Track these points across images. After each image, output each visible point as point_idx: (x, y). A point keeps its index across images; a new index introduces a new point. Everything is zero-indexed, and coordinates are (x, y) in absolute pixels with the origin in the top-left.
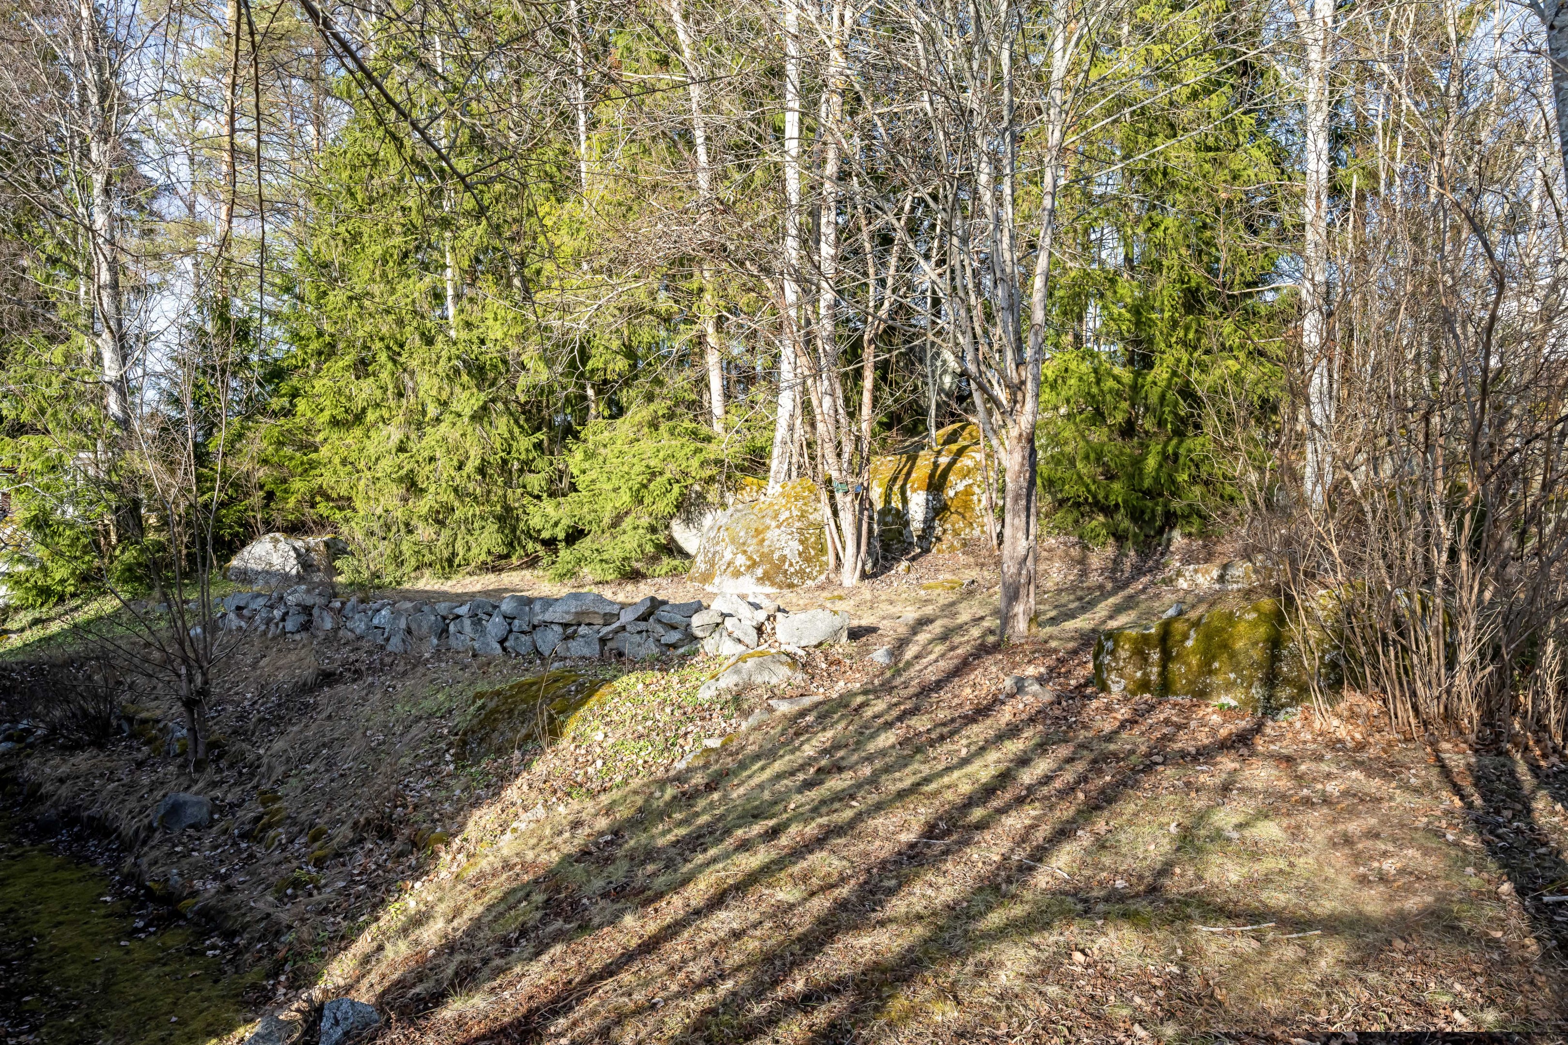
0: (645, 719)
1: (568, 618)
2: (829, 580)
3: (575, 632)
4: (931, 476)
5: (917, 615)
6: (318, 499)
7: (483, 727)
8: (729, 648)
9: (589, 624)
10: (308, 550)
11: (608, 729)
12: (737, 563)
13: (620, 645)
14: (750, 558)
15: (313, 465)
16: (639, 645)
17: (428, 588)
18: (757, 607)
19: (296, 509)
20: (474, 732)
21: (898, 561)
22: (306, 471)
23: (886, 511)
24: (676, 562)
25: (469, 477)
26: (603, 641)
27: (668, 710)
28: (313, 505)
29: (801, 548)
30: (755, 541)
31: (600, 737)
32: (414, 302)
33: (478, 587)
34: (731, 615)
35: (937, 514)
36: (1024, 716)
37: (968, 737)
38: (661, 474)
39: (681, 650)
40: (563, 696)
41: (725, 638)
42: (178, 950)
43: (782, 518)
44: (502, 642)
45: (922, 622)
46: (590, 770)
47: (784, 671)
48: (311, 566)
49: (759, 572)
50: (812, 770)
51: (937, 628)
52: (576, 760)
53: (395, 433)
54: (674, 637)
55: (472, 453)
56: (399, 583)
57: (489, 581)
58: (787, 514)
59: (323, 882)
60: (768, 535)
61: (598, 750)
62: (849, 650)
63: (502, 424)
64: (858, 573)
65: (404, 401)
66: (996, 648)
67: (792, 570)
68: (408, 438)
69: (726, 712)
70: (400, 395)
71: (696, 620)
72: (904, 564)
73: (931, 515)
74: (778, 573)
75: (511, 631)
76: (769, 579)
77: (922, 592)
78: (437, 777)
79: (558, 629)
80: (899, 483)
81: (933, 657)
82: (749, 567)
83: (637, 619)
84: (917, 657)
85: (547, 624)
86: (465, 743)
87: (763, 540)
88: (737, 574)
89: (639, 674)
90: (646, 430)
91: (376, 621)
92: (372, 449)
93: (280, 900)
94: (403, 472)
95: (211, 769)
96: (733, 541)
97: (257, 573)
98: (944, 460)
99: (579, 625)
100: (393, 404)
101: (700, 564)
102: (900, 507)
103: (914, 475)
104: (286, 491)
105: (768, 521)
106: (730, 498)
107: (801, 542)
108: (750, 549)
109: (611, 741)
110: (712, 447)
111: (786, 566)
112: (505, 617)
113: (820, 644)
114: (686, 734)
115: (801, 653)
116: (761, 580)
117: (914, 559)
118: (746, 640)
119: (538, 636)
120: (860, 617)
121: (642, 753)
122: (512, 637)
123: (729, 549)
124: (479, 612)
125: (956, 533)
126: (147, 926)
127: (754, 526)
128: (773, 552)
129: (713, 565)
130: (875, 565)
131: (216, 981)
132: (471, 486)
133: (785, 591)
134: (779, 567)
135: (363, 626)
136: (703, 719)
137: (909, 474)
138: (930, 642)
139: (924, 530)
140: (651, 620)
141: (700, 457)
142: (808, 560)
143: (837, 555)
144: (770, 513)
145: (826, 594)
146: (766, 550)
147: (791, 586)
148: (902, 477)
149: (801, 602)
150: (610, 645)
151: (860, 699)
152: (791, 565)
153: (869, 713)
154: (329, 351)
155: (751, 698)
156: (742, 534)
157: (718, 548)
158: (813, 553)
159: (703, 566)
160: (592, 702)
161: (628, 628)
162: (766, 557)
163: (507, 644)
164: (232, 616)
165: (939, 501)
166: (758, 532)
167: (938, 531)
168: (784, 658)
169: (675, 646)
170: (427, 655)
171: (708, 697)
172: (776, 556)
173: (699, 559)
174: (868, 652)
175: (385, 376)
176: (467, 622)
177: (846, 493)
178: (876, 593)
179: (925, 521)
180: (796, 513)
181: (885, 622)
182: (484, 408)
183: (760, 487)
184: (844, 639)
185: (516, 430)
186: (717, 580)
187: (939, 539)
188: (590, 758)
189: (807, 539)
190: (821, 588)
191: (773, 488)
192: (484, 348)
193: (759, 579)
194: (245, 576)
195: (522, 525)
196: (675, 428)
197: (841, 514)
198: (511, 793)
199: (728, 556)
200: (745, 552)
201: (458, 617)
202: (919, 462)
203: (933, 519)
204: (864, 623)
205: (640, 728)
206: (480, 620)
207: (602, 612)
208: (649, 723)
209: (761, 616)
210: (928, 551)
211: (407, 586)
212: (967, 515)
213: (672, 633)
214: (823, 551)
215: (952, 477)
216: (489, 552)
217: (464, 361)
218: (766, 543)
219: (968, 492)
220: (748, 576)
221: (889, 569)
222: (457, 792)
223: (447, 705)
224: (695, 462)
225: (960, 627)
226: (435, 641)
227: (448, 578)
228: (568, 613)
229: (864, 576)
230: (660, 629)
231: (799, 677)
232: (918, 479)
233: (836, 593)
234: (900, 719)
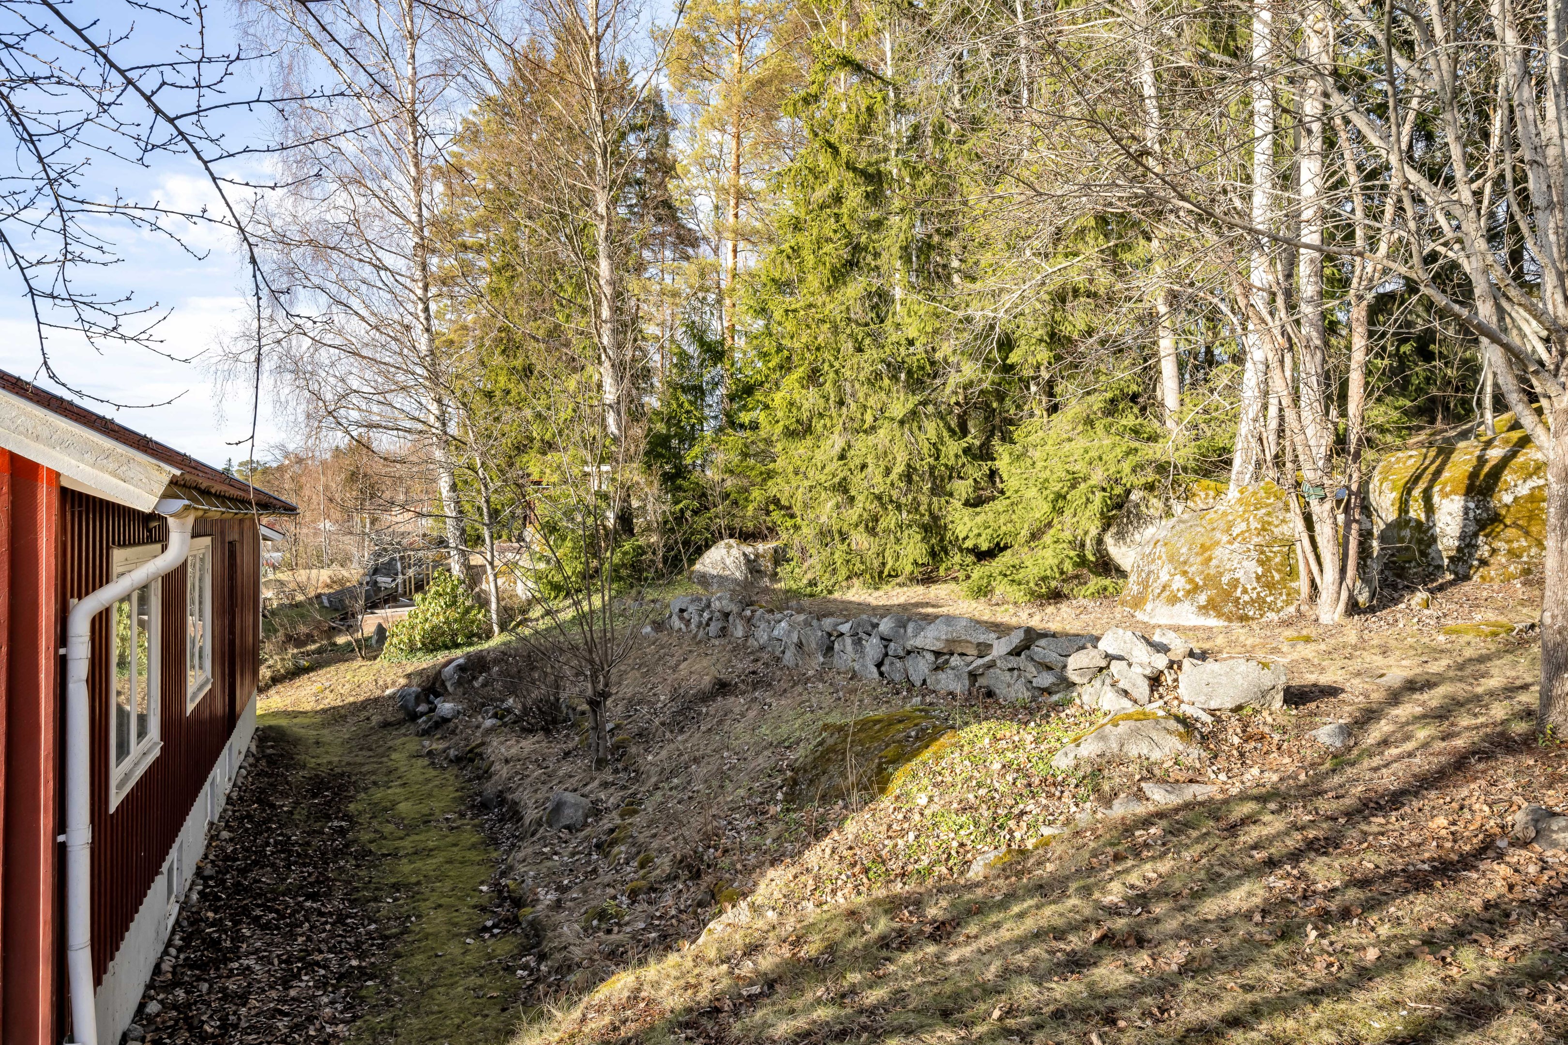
0: (979, 785)
1: (938, 646)
2: (1300, 615)
3: (947, 662)
4: (1473, 476)
5: (1408, 674)
6: (772, 507)
7: (815, 767)
8: (1110, 701)
9: (962, 654)
10: (757, 556)
11: (936, 792)
12: (1175, 587)
13: (992, 682)
14: (1191, 581)
15: (770, 475)
16: (1009, 685)
17: (855, 599)
18: (1161, 648)
19: (754, 517)
20: (805, 771)
21: (1412, 590)
22: (764, 480)
23: (1403, 521)
24: (1107, 582)
25: (892, 484)
26: (973, 676)
27: (1010, 778)
28: (768, 513)
29: (1260, 571)
30: (1199, 559)
31: (922, 800)
32: (848, 309)
33: (902, 600)
34: (1121, 658)
35: (1482, 528)
36: (1532, 893)
37: (1398, 922)
38: (1085, 480)
39: (1055, 698)
40: (899, 742)
41: (1106, 688)
42: (500, 962)
43: (1236, 531)
44: (879, 665)
45: (1412, 686)
46: (901, 842)
47: (1173, 744)
48: (758, 571)
49: (1202, 599)
50: (1095, 935)
51: (1434, 698)
52: (890, 827)
53: (837, 442)
54: (1046, 680)
55: (899, 459)
56: (830, 592)
57: (915, 593)
58: (1243, 526)
59: (627, 918)
60: (1218, 552)
61: (917, 817)
62: (1281, 720)
63: (931, 428)
64: (1342, 606)
65: (844, 409)
66: (1527, 744)
67: (1246, 598)
68: (849, 446)
69: (1082, 791)
70: (841, 403)
71: (1075, 661)
72: (1421, 596)
73: (1472, 528)
74: (1227, 601)
75: (886, 655)
76: (1214, 608)
77: (1441, 638)
78: (761, 818)
79: (930, 657)
80: (1422, 485)
81: (1409, 746)
82: (1189, 592)
83: (1010, 653)
84: (1385, 743)
85: (918, 651)
86: (795, 782)
87: (1210, 559)
88: (1173, 600)
89: (993, 724)
90: (1080, 428)
91: (776, 633)
92: (820, 456)
93: (585, 930)
94: (837, 480)
95: (609, 769)
96: (1171, 559)
97: (714, 577)
98: (1495, 454)
99: (952, 654)
100: (834, 412)
101: (1132, 585)
102: (1423, 517)
103: (1446, 475)
104: (746, 499)
105: (1218, 535)
106: (1178, 508)
107: (1261, 563)
108: (1192, 570)
109: (935, 807)
110: (1158, 447)
111: (1238, 593)
112: (882, 638)
113: (1238, 708)
114: (1023, 813)
115: (1208, 719)
116: (1203, 609)
117: (1441, 588)
118: (1135, 694)
119: (910, 662)
120: (1322, 671)
121: (962, 832)
122: (887, 662)
123: (1165, 569)
124: (860, 631)
125: (1514, 554)
126: (495, 926)
127: (1200, 540)
128: (1221, 574)
129: (1146, 587)
130: (1372, 596)
131: (504, 1010)
132: (895, 494)
133: (1236, 625)
134: (1228, 594)
135: (766, 637)
136: (1050, 796)
137: (1438, 473)
138: (1417, 719)
139: (1459, 549)
140: (1023, 656)
141: (1132, 460)
142: (1270, 586)
143: (1313, 582)
144: (1222, 525)
145: (1290, 632)
146: (1212, 572)
147: (1244, 618)
148: (1427, 476)
149: (1249, 642)
150: (981, 681)
151: (1248, 808)
152: (1245, 591)
153: (1252, 834)
154: (786, 367)
155: (1115, 778)
156: (1184, 550)
157: (1153, 567)
158: (1277, 577)
159: (1135, 588)
160: (926, 755)
161: (998, 663)
162: (1212, 581)
163: (883, 669)
164: (675, 618)
165: (1487, 509)
166: (1204, 548)
167: (1484, 551)
168: (1173, 724)
169: (1048, 691)
170: (811, 673)
171: (1063, 767)
172: (1225, 579)
173: (1132, 578)
174: (1314, 727)
175: (828, 386)
176: (848, 641)
177: (1322, 499)
178: (1366, 635)
179: (1462, 538)
180: (1255, 525)
181: (1356, 681)
182: (914, 413)
183: (1218, 493)
184: (1278, 703)
185: (945, 434)
186: (1149, 607)
187: (1484, 563)
188: (906, 826)
189: (1269, 559)
190: (1287, 623)
191: (1233, 493)
192: (912, 350)
193: (1200, 608)
194: (704, 580)
195: (949, 535)
196: (1111, 425)
197: (1317, 527)
198: (813, 857)
199: (1164, 577)
200: (1185, 573)
201: (842, 634)
202: (1455, 457)
203: (1476, 535)
204: (1324, 680)
205: (971, 796)
206: (860, 639)
207: (975, 641)
208: (982, 792)
209: (1160, 661)
210: (1467, 578)
211: (837, 595)
212: (1534, 529)
213: (1045, 674)
214: (1292, 573)
215: (1508, 476)
216: (915, 563)
217: (889, 365)
218: (1214, 562)
219: (1534, 498)
220: (1187, 603)
221: (1396, 601)
222: (768, 842)
223: (797, 734)
224: (1126, 467)
225: (1478, 698)
226: (822, 659)
227: (877, 589)
228: (938, 639)
229: (1353, 608)
230: (1031, 669)
231: (1194, 754)
232: (1452, 480)
233: (1305, 632)
234: (1295, 857)
